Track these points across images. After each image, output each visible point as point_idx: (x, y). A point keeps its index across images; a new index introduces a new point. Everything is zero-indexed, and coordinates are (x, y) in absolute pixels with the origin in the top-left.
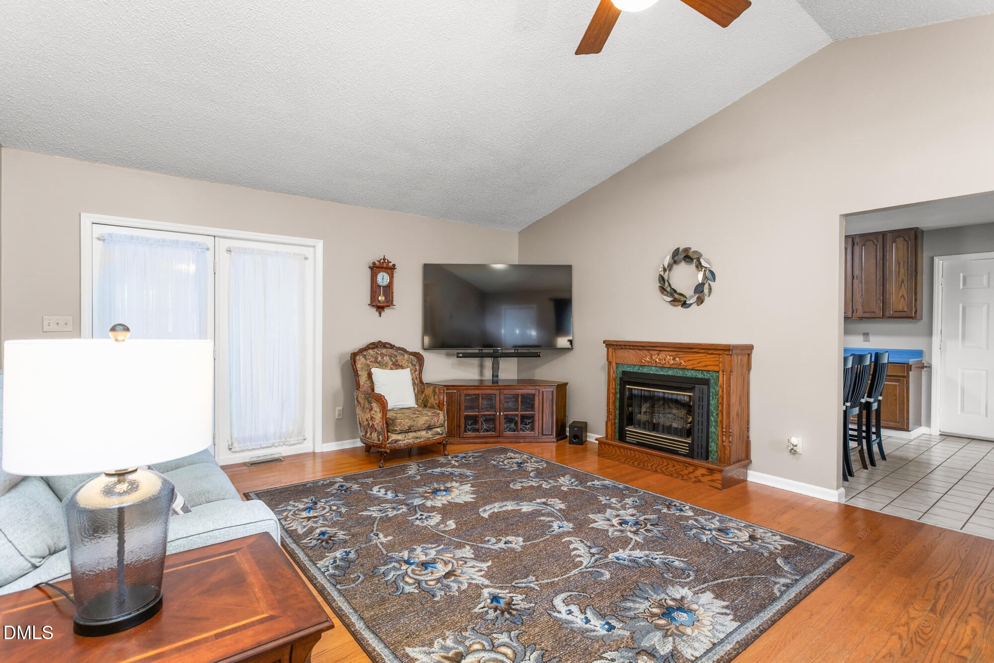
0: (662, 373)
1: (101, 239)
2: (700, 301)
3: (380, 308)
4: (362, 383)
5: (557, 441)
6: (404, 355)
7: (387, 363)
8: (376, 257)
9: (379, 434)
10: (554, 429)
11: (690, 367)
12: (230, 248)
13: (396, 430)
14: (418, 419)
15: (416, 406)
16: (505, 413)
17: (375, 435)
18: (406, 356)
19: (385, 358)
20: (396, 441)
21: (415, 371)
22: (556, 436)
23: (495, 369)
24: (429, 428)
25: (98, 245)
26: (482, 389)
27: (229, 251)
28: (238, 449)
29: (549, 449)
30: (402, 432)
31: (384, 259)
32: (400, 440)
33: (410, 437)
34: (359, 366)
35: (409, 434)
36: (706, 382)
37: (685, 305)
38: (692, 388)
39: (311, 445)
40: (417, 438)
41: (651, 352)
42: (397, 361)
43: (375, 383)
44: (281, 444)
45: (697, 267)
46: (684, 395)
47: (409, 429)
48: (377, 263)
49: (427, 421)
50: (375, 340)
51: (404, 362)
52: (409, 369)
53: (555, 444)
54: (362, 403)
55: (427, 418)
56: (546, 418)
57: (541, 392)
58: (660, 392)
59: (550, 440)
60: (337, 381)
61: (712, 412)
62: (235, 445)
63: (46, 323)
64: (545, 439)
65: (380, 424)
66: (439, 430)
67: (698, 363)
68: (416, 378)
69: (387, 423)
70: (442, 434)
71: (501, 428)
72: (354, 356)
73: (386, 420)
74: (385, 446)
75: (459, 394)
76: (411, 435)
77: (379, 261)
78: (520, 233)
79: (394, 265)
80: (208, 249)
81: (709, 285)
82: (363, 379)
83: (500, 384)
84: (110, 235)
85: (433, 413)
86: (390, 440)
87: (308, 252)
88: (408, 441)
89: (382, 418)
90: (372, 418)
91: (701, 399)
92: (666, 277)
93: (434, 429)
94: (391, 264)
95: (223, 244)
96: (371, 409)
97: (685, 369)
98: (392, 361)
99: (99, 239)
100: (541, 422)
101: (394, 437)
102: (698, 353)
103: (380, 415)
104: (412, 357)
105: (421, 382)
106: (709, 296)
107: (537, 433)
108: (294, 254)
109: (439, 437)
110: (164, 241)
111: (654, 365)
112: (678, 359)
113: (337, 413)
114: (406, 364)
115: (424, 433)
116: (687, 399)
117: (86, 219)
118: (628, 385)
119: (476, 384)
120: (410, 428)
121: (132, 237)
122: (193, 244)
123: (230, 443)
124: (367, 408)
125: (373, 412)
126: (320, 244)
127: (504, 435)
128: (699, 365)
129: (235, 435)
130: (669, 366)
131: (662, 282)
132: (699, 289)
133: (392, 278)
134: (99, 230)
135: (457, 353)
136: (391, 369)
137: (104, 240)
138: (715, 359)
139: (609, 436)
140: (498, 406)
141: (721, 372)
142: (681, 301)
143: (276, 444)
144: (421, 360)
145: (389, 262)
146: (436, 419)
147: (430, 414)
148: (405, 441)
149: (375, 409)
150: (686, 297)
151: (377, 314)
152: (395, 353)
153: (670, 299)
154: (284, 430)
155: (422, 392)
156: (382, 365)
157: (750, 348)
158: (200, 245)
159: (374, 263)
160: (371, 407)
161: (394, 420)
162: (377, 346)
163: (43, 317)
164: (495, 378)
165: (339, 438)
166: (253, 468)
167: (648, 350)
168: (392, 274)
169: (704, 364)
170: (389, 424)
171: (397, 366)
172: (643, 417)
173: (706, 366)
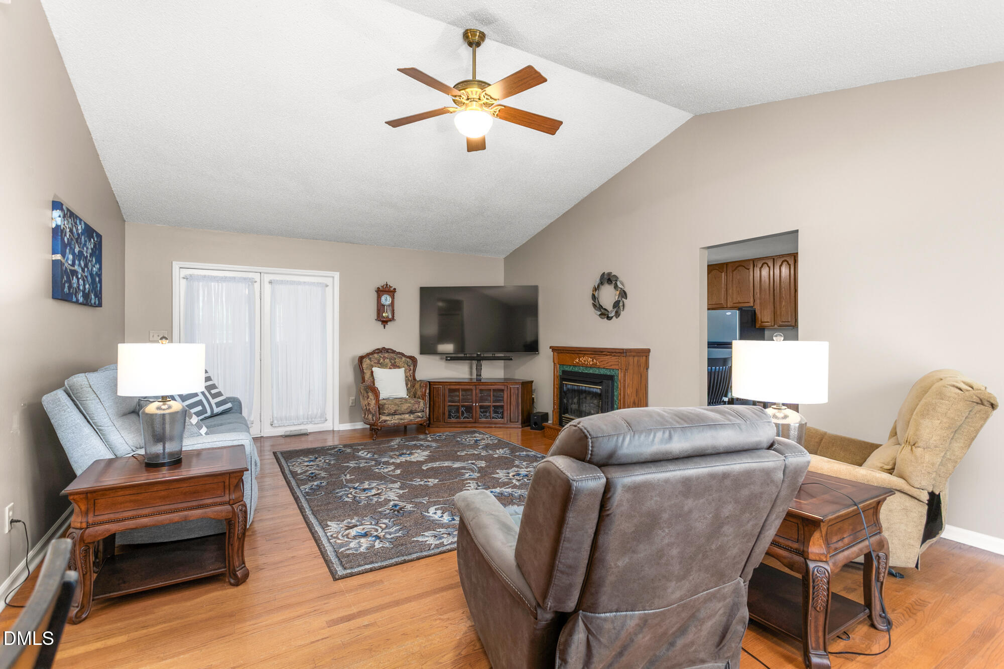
0: (586, 372)
1: (185, 278)
2: (617, 315)
3: (385, 322)
4: (366, 379)
5: (522, 427)
6: (402, 358)
7: (387, 364)
8: (380, 283)
9: (373, 415)
10: (520, 418)
11: (603, 366)
12: (271, 281)
13: (385, 413)
14: (402, 405)
15: (408, 397)
16: (480, 404)
17: (370, 416)
18: (404, 359)
19: (386, 360)
20: (385, 421)
21: (410, 370)
22: (522, 424)
23: (479, 369)
24: (411, 412)
25: (183, 282)
26: (462, 385)
27: (270, 282)
28: (277, 425)
29: (514, 434)
30: (389, 415)
31: (387, 285)
32: (388, 421)
33: (396, 418)
34: (364, 366)
35: (395, 416)
36: (611, 378)
37: (609, 318)
38: (600, 382)
39: (331, 424)
40: (402, 419)
41: (580, 355)
42: (395, 362)
43: (375, 378)
44: (309, 423)
45: (615, 288)
46: (597, 388)
47: (394, 413)
48: (380, 288)
49: (409, 407)
50: (380, 347)
51: (401, 363)
52: (404, 369)
53: (521, 429)
54: (363, 392)
55: (410, 405)
56: (514, 410)
57: (508, 387)
58: (584, 386)
59: (516, 426)
60: (350, 377)
61: (616, 401)
62: (275, 422)
63: (151, 335)
64: (513, 425)
65: (374, 408)
66: (419, 414)
67: (607, 363)
68: (411, 376)
69: (379, 407)
70: (422, 417)
71: (477, 415)
72: (361, 359)
73: (378, 406)
74: (377, 424)
75: (443, 389)
76: (397, 417)
77: (383, 287)
78: (506, 259)
79: (395, 289)
80: (255, 282)
81: (623, 302)
82: (367, 376)
83: (482, 381)
84: (191, 276)
85: (415, 401)
86: (380, 420)
87: (329, 281)
88: (394, 421)
89: (376, 404)
90: (369, 404)
91: (607, 391)
92: (596, 295)
93: (416, 414)
94: (392, 289)
95: (267, 278)
96: (368, 398)
97: (599, 368)
98: (391, 362)
99: (184, 278)
100: (509, 412)
101: (383, 418)
102: (607, 355)
103: (374, 402)
104: (408, 360)
105: (414, 379)
106: (623, 311)
107: (506, 420)
108: (318, 283)
109: (420, 419)
110: (226, 277)
111: (581, 365)
112: (595, 361)
113: (351, 402)
114: (403, 365)
115: (407, 416)
116: (599, 391)
117: (176, 265)
118: (564, 381)
119: (467, 381)
120: (395, 411)
121: (205, 276)
122: (245, 279)
123: (272, 420)
124: (366, 397)
125: (369, 400)
126: (337, 275)
127: (480, 422)
128: (607, 365)
129: (275, 415)
130: (589, 366)
131: (594, 299)
132: (616, 305)
133: (393, 298)
134: (184, 272)
135: (446, 357)
136: (390, 368)
137: (187, 279)
138: (616, 360)
139: (555, 423)
140: (474, 399)
141: (620, 370)
142: (606, 315)
143: (305, 423)
144: (415, 362)
145: (390, 287)
146: (417, 406)
147: (412, 402)
148: (392, 422)
149: (371, 397)
150: (608, 312)
151: (382, 326)
152: (395, 357)
153: (599, 313)
154: (310, 413)
155: (414, 386)
156: (382, 366)
157: (648, 351)
158: (250, 280)
159: (378, 288)
160: (368, 395)
161: (383, 405)
162: (382, 352)
163: (149, 332)
164: (478, 377)
165: (352, 420)
166: (288, 440)
167: (578, 354)
168: (394, 296)
169: (610, 364)
170: (380, 408)
171: (395, 366)
172: (574, 407)
173: (611, 365)
